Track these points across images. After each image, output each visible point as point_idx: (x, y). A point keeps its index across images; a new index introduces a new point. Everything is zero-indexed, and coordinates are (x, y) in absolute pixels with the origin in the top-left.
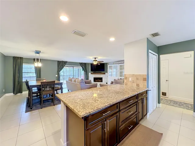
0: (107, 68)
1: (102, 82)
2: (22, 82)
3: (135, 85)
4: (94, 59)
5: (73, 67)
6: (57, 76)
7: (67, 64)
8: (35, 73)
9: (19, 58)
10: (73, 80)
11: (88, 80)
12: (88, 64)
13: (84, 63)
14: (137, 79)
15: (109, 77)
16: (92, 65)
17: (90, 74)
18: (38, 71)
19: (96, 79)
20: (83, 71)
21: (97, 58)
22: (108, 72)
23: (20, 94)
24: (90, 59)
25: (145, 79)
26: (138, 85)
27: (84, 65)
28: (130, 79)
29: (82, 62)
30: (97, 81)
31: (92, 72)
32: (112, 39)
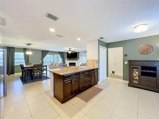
0: (79, 56)
1: (75, 66)
2: (14, 66)
3: (92, 66)
4: (69, 50)
5: (54, 55)
6: (41, 61)
7: (49, 52)
8: (24, 59)
9: (13, 48)
10: (54, 64)
11: (65, 64)
12: (65, 52)
13: (62, 52)
14: (93, 62)
15: (80, 62)
16: (68, 53)
17: (66, 60)
18: (27, 58)
19: (70, 64)
20: (61, 58)
21: (71, 49)
22: (80, 59)
23: (12, 75)
24: (66, 49)
25: (97, 62)
26: (94, 66)
27: (62, 54)
28: (90, 62)
29: (61, 51)
30: (71, 65)
31: (68, 59)
32: (79, 39)
